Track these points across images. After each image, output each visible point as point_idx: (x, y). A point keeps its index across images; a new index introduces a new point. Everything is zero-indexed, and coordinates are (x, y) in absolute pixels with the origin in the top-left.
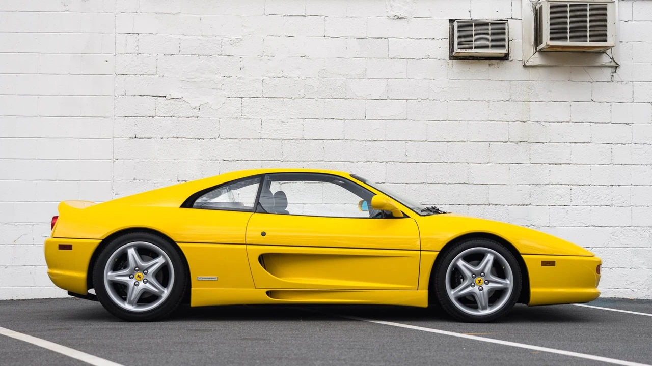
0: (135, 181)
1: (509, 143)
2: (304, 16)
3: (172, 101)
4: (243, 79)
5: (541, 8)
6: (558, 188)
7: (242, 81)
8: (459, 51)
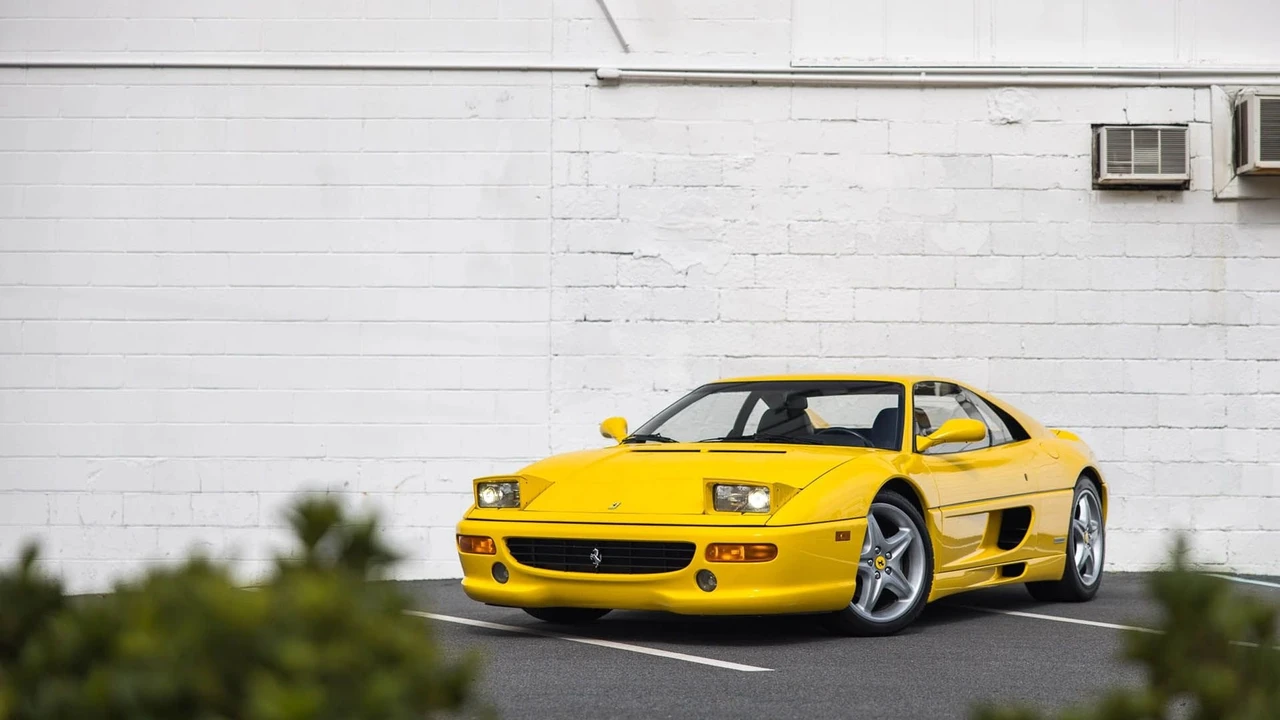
0: (585, 390)
1: (1190, 326)
2: (855, 121)
3: (643, 261)
4: (757, 224)
5: (1244, 105)
6: (1273, 400)
7: (754, 227)
8: (1110, 176)
